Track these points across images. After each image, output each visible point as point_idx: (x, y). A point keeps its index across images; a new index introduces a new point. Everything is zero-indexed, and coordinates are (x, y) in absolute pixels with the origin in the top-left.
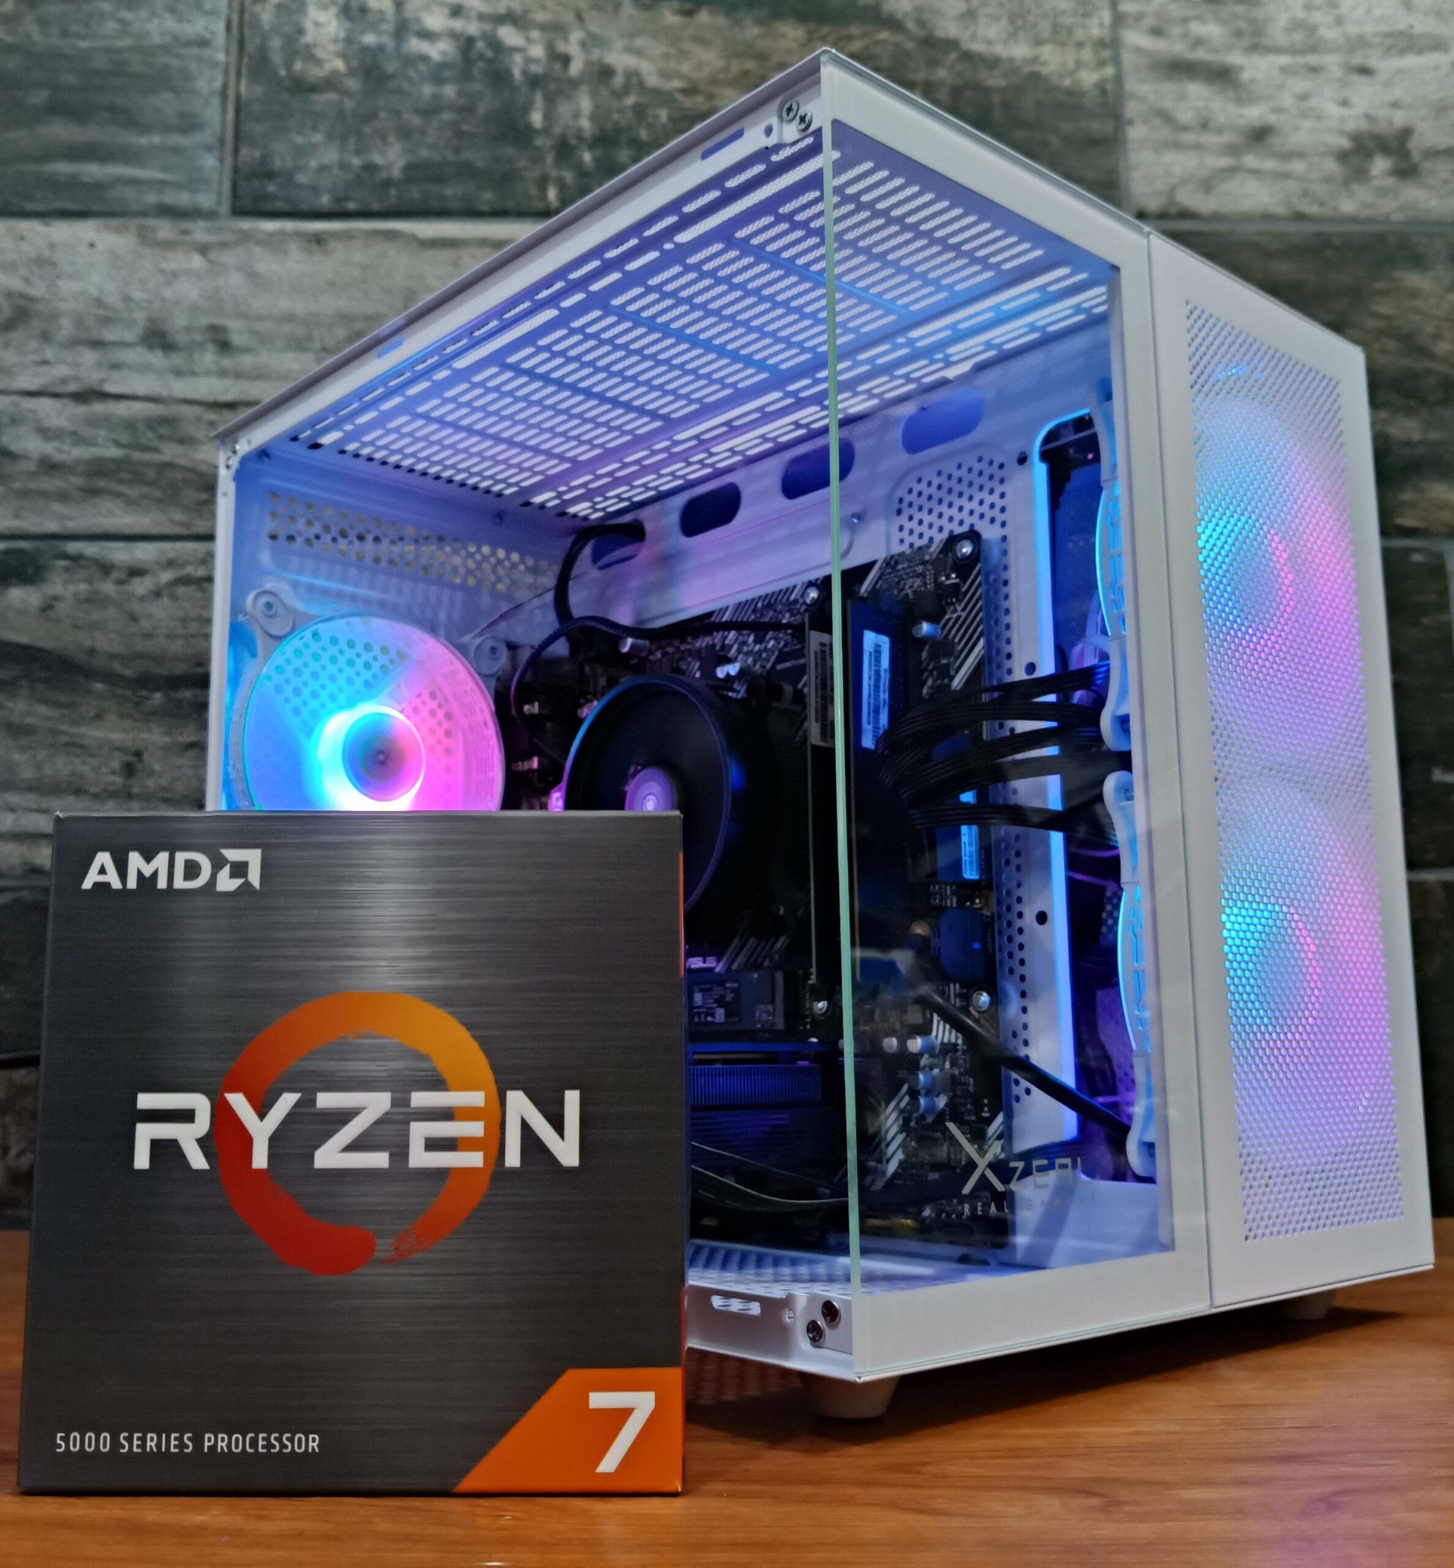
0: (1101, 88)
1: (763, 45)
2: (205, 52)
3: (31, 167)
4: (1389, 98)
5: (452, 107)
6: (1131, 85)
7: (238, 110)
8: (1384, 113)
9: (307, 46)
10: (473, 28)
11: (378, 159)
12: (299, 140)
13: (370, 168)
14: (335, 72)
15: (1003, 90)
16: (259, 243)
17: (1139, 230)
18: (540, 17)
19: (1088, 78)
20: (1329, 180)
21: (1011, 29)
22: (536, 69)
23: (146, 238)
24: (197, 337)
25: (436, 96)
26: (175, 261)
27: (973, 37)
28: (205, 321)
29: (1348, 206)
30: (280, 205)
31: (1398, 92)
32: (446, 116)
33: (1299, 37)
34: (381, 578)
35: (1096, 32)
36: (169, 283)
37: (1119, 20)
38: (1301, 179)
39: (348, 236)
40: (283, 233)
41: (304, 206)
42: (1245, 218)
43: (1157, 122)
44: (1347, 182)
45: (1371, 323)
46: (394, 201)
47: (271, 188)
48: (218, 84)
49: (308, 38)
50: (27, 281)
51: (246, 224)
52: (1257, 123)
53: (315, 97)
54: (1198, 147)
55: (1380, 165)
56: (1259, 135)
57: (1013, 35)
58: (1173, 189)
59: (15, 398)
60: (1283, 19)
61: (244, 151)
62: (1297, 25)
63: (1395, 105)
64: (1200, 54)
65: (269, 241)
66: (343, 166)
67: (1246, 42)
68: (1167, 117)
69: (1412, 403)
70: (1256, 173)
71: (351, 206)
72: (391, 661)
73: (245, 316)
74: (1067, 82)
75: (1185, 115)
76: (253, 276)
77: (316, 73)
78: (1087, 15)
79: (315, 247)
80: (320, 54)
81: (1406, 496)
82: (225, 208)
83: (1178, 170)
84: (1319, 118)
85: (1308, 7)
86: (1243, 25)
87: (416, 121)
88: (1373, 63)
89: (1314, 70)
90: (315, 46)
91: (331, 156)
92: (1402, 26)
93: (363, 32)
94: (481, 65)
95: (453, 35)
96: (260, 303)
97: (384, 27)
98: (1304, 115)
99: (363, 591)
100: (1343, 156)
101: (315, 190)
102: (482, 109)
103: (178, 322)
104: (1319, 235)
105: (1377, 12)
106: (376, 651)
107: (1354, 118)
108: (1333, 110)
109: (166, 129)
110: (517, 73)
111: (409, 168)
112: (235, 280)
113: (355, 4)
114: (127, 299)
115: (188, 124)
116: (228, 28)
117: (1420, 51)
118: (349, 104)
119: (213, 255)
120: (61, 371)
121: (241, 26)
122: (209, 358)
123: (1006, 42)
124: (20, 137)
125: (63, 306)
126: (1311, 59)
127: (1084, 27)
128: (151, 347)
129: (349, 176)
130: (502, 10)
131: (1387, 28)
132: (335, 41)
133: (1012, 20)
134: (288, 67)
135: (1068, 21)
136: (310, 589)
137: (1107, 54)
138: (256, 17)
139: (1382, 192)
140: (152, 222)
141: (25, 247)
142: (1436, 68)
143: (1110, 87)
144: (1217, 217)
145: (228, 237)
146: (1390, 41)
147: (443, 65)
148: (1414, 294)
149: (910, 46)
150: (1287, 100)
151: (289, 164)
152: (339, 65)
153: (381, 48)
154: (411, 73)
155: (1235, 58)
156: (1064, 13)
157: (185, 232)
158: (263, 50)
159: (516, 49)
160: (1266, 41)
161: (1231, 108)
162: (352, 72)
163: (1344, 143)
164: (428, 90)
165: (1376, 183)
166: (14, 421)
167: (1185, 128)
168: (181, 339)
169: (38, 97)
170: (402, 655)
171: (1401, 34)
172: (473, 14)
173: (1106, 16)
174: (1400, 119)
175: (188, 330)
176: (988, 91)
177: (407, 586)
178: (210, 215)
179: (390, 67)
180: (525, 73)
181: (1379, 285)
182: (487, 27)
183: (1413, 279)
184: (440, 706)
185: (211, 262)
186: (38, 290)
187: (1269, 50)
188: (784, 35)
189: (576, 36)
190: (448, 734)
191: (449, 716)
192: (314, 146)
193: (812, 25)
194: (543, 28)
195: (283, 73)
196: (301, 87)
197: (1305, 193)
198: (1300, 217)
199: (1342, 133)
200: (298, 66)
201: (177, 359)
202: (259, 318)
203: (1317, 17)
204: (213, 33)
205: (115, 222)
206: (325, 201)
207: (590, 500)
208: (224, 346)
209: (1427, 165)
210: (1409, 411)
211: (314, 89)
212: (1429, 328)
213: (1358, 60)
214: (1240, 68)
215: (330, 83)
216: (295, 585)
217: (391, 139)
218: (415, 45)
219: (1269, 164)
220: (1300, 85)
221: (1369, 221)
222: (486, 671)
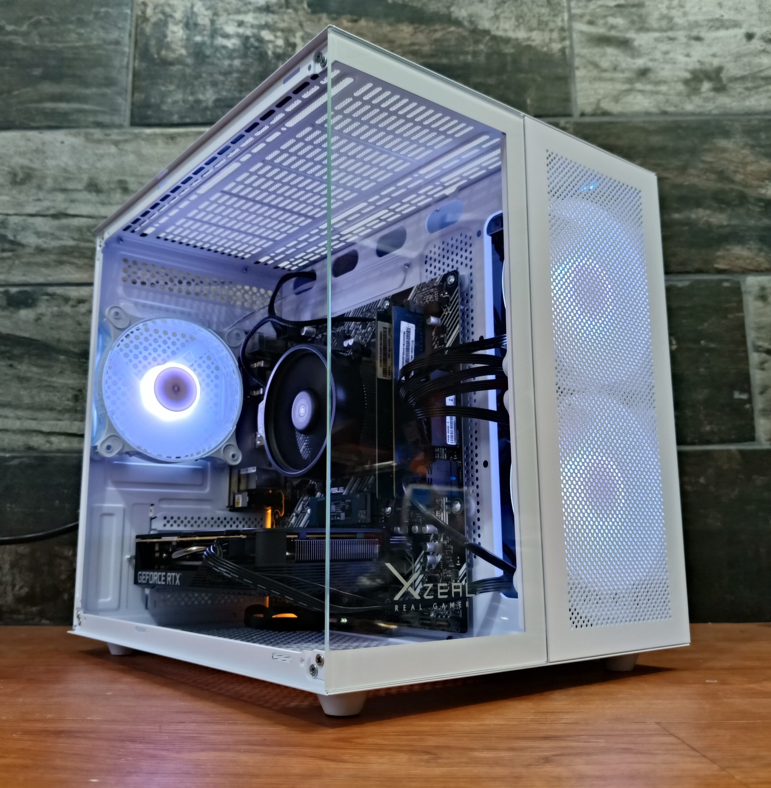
0: (563, 50)
1: (392, 36)
2: (119, 47)
3: (34, 105)
4: (711, 52)
5: (238, 71)
6: (578, 49)
7: (134, 75)
8: (708, 60)
9: (168, 43)
10: (249, 32)
11: (201, 97)
12: (163, 89)
13: (198, 102)
14: (181, 55)
15: (511, 54)
16: (143, 139)
17: (518, 115)
18: (282, 25)
19: (556, 47)
20: (679, 94)
21: (516, 24)
22: (279, 51)
23: (88, 138)
24: (112, 186)
25: (230, 66)
26: (103, 149)
27: (498, 28)
28: (117, 178)
29: (689, 107)
30: (153, 121)
31: (715, 49)
32: (235, 75)
33: (664, 23)
34: (182, 300)
35: (560, 24)
36: (99, 160)
37: (572, 17)
38: (665, 94)
39: (186, 135)
40: (155, 135)
41: (165, 121)
42: (636, 114)
43: (591, 67)
44: (689, 96)
45: (701, 166)
46: (209, 117)
47: (150, 113)
48: (125, 63)
49: (169, 39)
50: (31, 160)
51: (137, 130)
52: (642, 67)
53: (171, 68)
54: (612, 80)
55: (706, 86)
56: (643, 73)
57: (518, 27)
58: (599, 101)
59: (24, 218)
60: (656, 15)
61: (136, 95)
62: (663, 17)
63: (714, 55)
64: (613, 33)
65: (149, 139)
66: (184, 101)
67: (637, 26)
68: (596, 65)
69: (723, 206)
70: (642, 92)
71: (188, 120)
72: (187, 341)
73: (136, 176)
74: (545, 49)
75: (605, 64)
76: (140, 156)
77: (171, 56)
78: (555, 15)
79: (170, 141)
80: (174, 46)
81: (720, 253)
82: (127, 122)
83: (601, 92)
84: (674, 63)
85: (669, 8)
86: (635, 18)
87: (221, 78)
88: (702, 34)
89: (671, 39)
90: (172, 42)
91: (179, 96)
92: (717, 16)
93: (195, 36)
94: (252, 49)
95: (238, 35)
96: (143, 169)
97: (205, 33)
98: (666, 62)
99: (172, 307)
100: (686, 82)
101: (171, 114)
102: (252, 71)
103: (103, 179)
104: (674, 122)
105: (704, 9)
106: (179, 336)
107: (692, 63)
108: (681, 59)
109: (99, 85)
110: (270, 53)
111: (217, 101)
112: (132, 158)
113: (191, 22)
114: (79, 168)
115: (110, 82)
116: (130, 36)
117: (727, 28)
118: (188, 71)
119: (121, 146)
120: (47, 204)
121: (136, 34)
122: (118, 196)
123: (514, 31)
124: (28, 91)
125: (48, 172)
126: (670, 34)
127: (554, 21)
128: (90, 191)
129: (188, 106)
130: (263, 23)
131: (710, 17)
132: (181, 40)
133: (517, 20)
134: (159, 54)
135: (545, 19)
136: (144, 306)
137: (566, 34)
138: (143, 30)
139: (707, 100)
140: (92, 131)
141: (30, 144)
142: (735, 36)
143: (567, 51)
144: (621, 114)
145: (128, 137)
146: (711, 24)
147: (234, 50)
148: (724, 150)
149: (466, 34)
150: (658, 55)
151: (158, 101)
152: (183, 52)
153: (203, 43)
154: (218, 55)
155: (631, 35)
156: (544, 14)
157: (107, 135)
158: (146, 45)
159: (270, 42)
160: (647, 26)
161: (629, 59)
162: (189, 55)
163: (688, 75)
164: (226, 62)
165: (704, 95)
166: (24, 229)
167: (605, 71)
168: (105, 187)
169: (37, 72)
170: (192, 338)
171: (717, 20)
172: (249, 25)
173: (566, 17)
174: (716, 62)
175: (108, 182)
176: (505, 55)
177: (196, 304)
178: (120, 126)
179: (208, 52)
180: (274, 53)
181: (706, 146)
182: (255, 31)
183: (723, 143)
184: (212, 363)
185: (121, 150)
186: (36, 165)
187: (648, 30)
188: (402, 31)
189: (299, 34)
190: (217, 377)
191: (217, 368)
192: (171, 92)
193: (416, 25)
194: (283, 30)
195: (156, 56)
196: (166, 63)
197: (667, 101)
198: (665, 113)
199: (686, 70)
200: (163, 53)
201: (103, 197)
202: (143, 176)
203: (674, 13)
204: (123, 38)
205: (74, 131)
206: (175, 118)
207: (288, 260)
208: (125, 190)
209: (731, 85)
210: (722, 210)
211: (171, 64)
212: (732, 168)
213: (695, 33)
214: (633, 40)
215: (179, 61)
216: (136, 304)
217: (208, 87)
218: (220, 41)
219: (649, 87)
220: (664, 47)
221: (700, 114)
222: (234, 346)
